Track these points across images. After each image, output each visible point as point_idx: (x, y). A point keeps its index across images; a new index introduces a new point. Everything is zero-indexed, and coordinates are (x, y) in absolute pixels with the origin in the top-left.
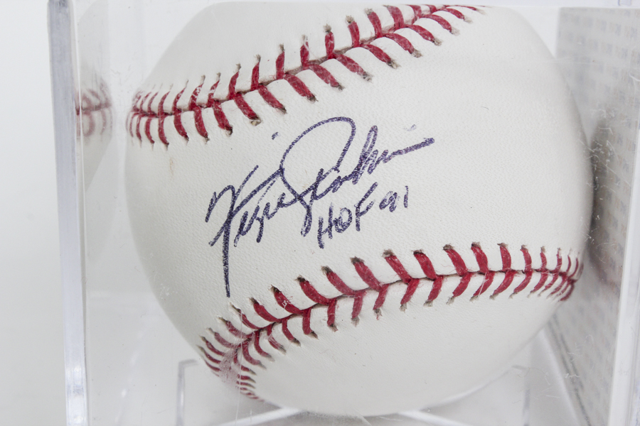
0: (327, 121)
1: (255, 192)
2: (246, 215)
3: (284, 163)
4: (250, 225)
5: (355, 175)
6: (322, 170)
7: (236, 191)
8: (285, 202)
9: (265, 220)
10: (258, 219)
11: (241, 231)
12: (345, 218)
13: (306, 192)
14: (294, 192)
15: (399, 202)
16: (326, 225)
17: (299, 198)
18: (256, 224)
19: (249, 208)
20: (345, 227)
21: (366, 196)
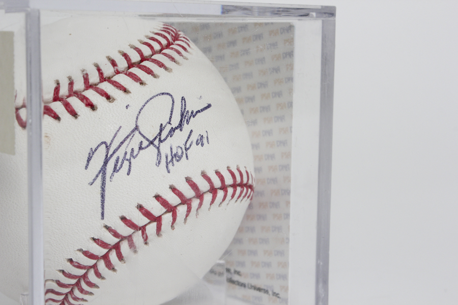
0: (157, 95)
1: (122, 143)
2: (118, 159)
3: (138, 122)
4: (122, 165)
5: (180, 126)
6: (162, 124)
7: (108, 144)
8: (143, 146)
9: (132, 160)
10: (127, 160)
11: (115, 170)
12: (180, 154)
13: (155, 139)
14: (147, 140)
15: (205, 141)
16: (170, 158)
17: (151, 143)
18: (126, 163)
19: (120, 153)
20: (180, 157)
21: (189, 138)
